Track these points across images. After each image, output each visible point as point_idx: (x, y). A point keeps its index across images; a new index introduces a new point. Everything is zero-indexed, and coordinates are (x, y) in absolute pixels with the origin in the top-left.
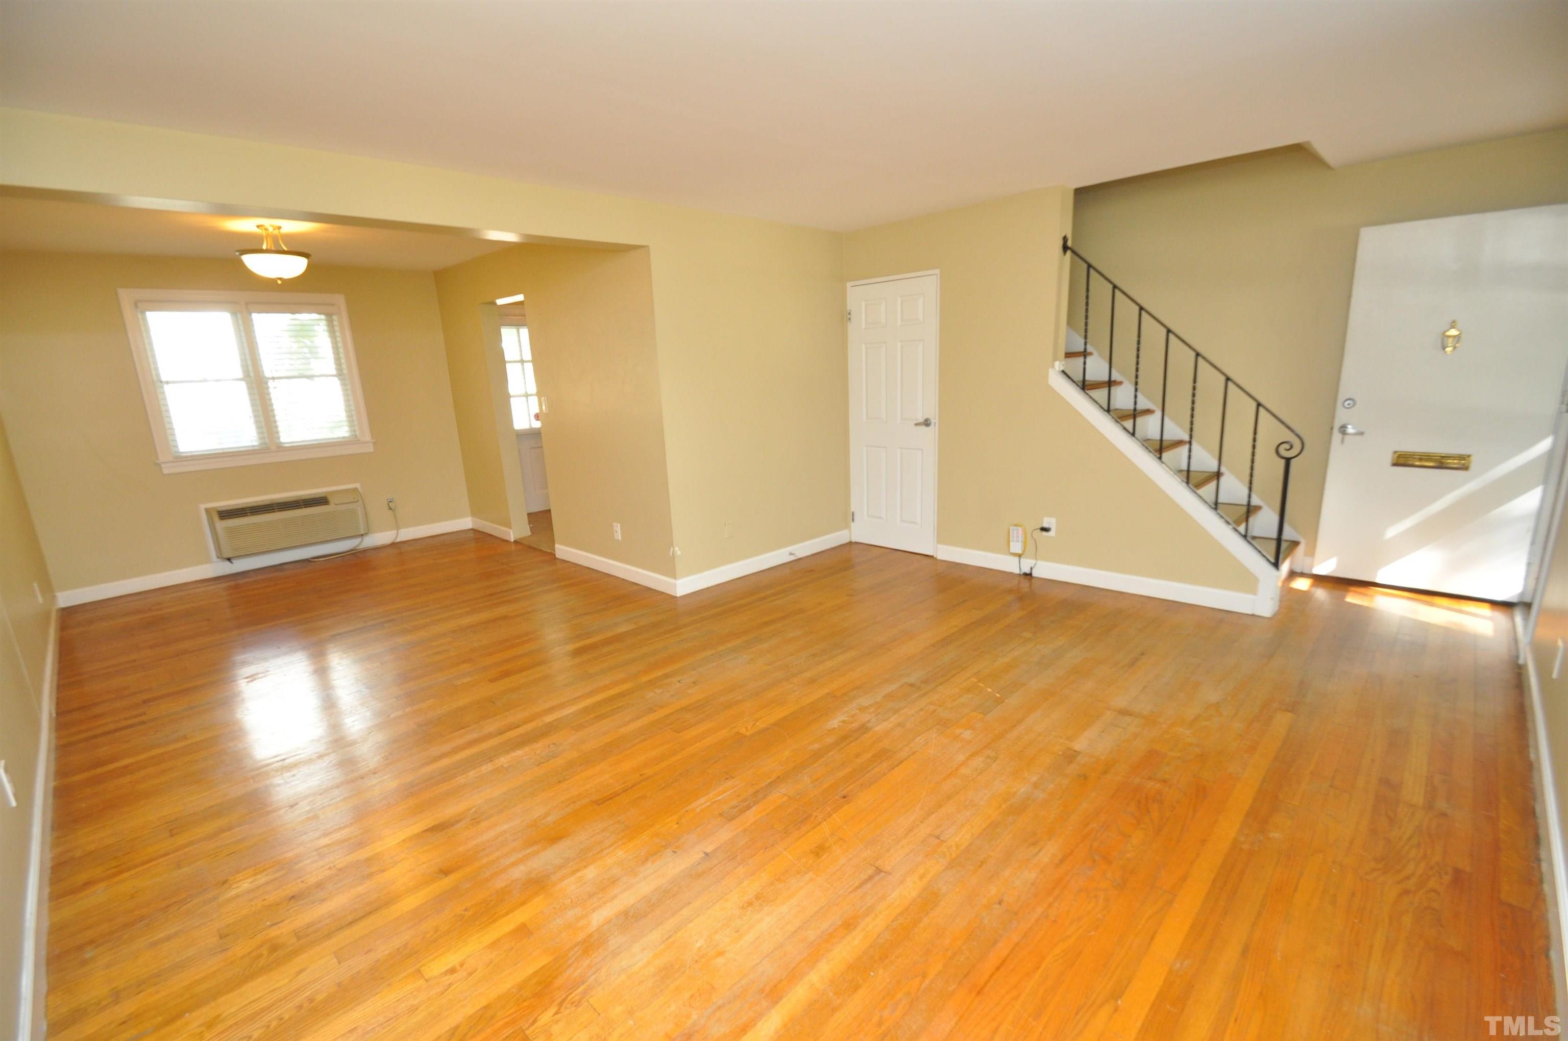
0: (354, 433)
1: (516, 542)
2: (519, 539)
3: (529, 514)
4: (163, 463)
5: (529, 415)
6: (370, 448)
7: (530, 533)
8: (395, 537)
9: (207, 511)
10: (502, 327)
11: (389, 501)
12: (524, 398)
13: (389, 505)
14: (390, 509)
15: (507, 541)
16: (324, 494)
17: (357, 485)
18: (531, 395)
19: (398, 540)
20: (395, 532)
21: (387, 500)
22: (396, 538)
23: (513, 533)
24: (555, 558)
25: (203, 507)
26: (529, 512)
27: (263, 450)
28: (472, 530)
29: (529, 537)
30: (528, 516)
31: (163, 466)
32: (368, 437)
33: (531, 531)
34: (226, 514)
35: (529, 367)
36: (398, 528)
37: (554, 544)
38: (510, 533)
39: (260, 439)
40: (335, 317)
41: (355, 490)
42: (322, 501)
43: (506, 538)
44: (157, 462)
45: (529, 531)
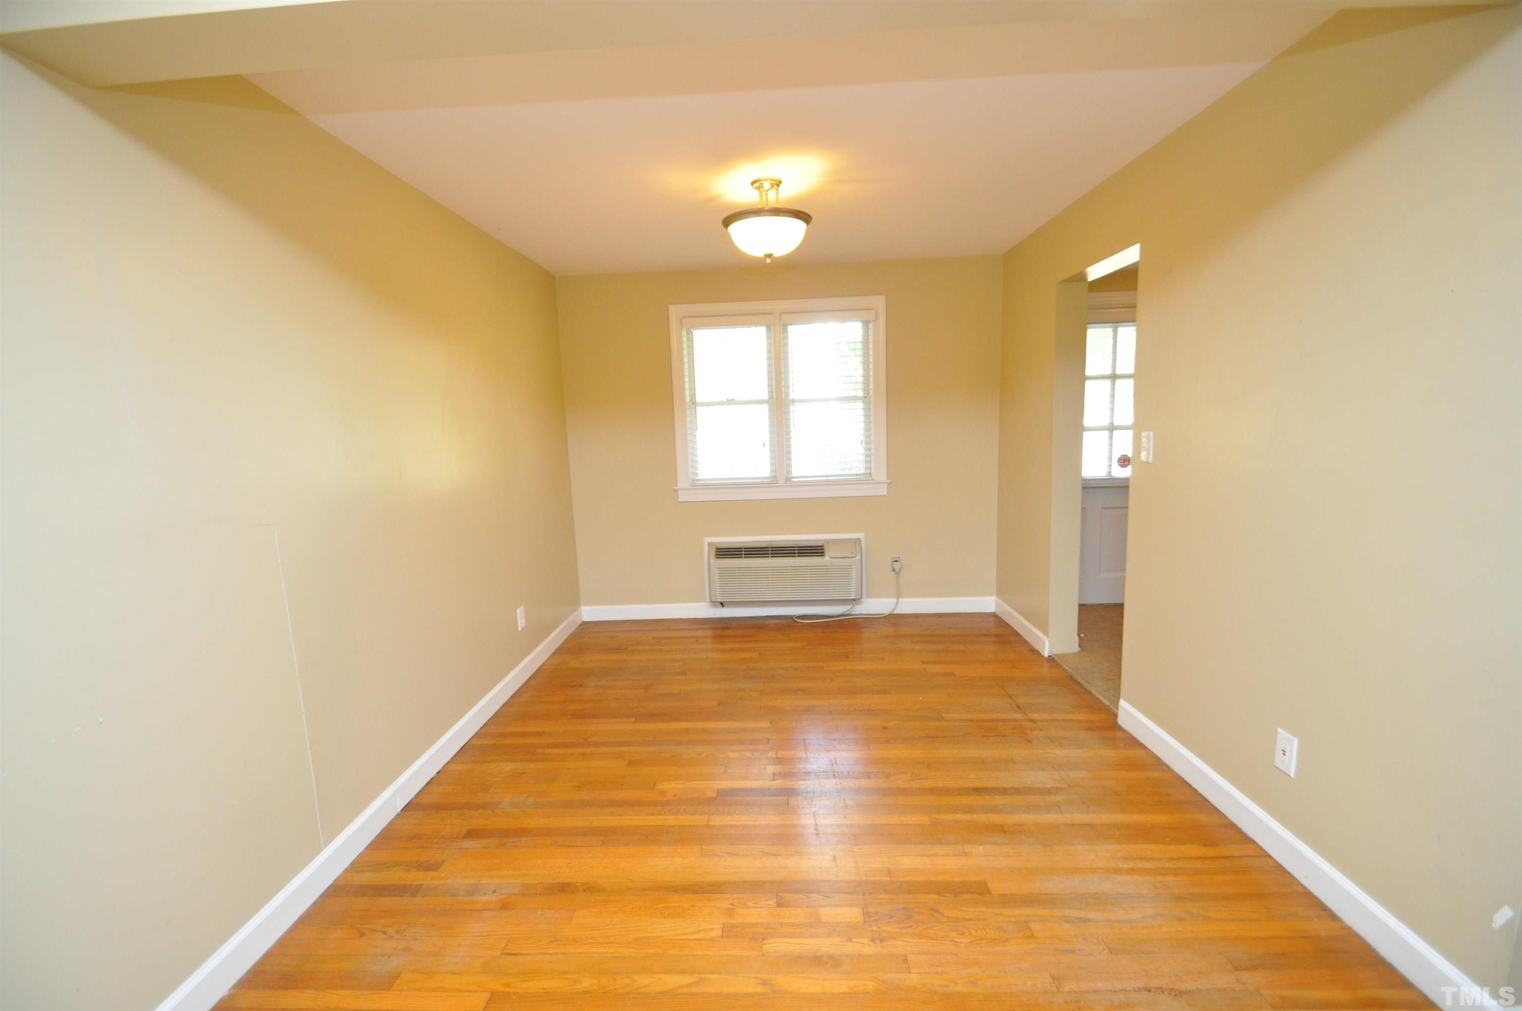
0: (868, 471)
1: (1051, 659)
2: (1057, 655)
3: (1082, 607)
4: (680, 489)
5: (1110, 458)
6: (883, 491)
7: (1076, 649)
8: (893, 606)
9: (709, 544)
10: (1089, 326)
11: (894, 559)
12: (1106, 433)
13: (893, 565)
14: (894, 570)
15: (1037, 653)
16: (822, 542)
17: (861, 536)
18: (1120, 428)
19: (897, 612)
20: (895, 600)
21: (893, 558)
22: (894, 609)
23: (1049, 641)
24: (1116, 727)
25: (708, 540)
26: (1080, 603)
27: (772, 482)
28: (994, 615)
29: (1074, 654)
30: (1080, 610)
31: (680, 492)
32: (881, 475)
33: (1080, 646)
34: (724, 552)
35: (1126, 388)
36: (898, 596)
37: (1119, 698)
38: (1044, 643)
39: (772, 471)
40: (871, 325)
41: (858, 541)
42: (816, 551)
43: (1037, 647)
44: (675, 488)
45: (1077, 645)
